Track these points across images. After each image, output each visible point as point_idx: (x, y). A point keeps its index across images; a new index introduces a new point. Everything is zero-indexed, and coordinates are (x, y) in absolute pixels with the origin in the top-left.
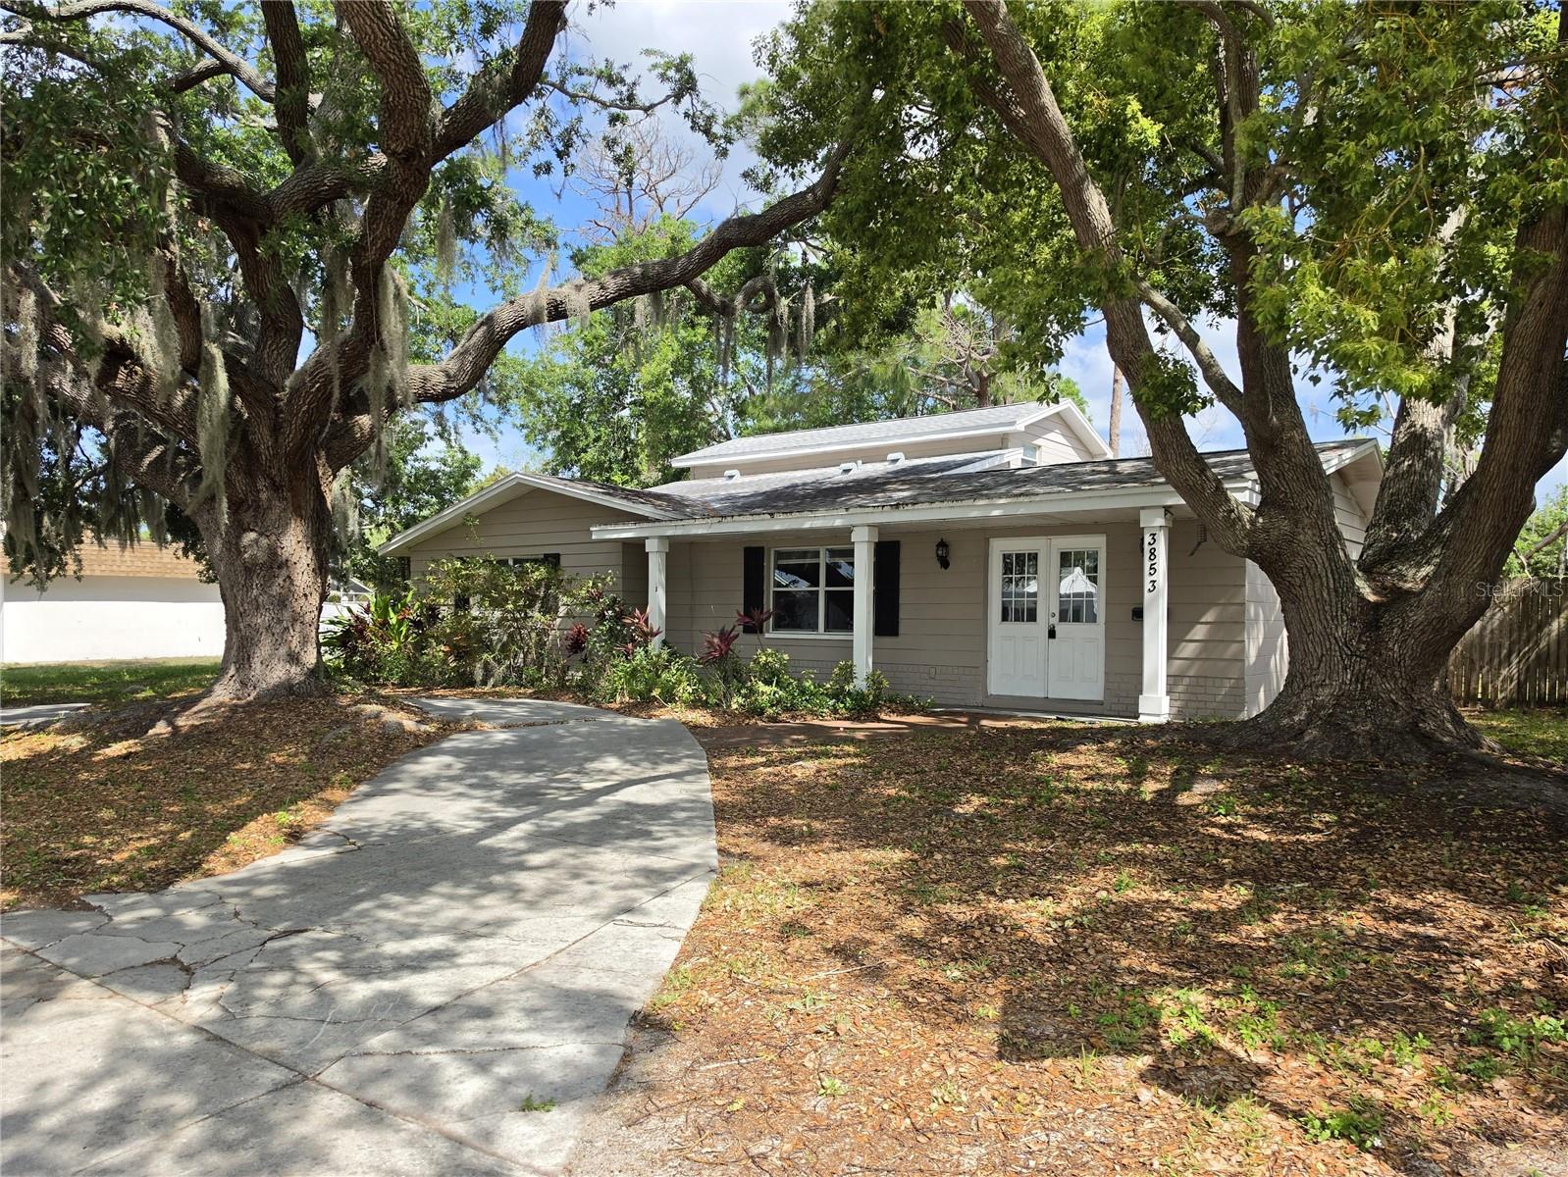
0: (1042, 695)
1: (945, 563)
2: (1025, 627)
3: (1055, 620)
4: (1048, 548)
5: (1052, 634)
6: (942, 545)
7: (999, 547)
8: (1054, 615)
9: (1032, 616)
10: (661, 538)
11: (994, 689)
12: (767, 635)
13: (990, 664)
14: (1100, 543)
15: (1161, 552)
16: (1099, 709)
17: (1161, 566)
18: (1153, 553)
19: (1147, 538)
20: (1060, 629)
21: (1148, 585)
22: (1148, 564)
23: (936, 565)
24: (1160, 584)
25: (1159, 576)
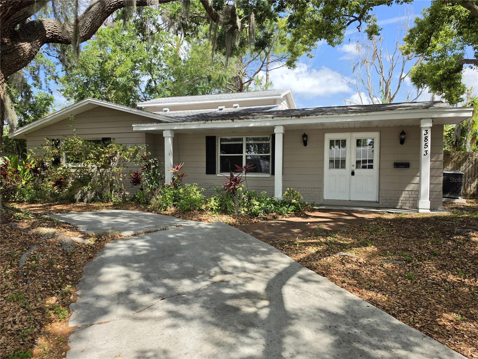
0: (348, 199)
1: (305, 144)
2: (340, 171)
3: (354, 168)
4: (351, 138)
5: (353, 173)
6: (305, 136)
7: (328, 137)
8: (353, 166)
9: (343, 167)
10: (171, 130)
11: (325, 197)
12: (218, 175)
13: (325, 187)
14: (376, 135)
15: (429, 139)
16: (377, 205)
17: (429, 144)
18: (426, 138)
19: (424, 132)
20: (357, 171)
21: (423, 153)
22: (423, 143)
23: (302, 144)
24: (429, 152)
25: (429, 149)
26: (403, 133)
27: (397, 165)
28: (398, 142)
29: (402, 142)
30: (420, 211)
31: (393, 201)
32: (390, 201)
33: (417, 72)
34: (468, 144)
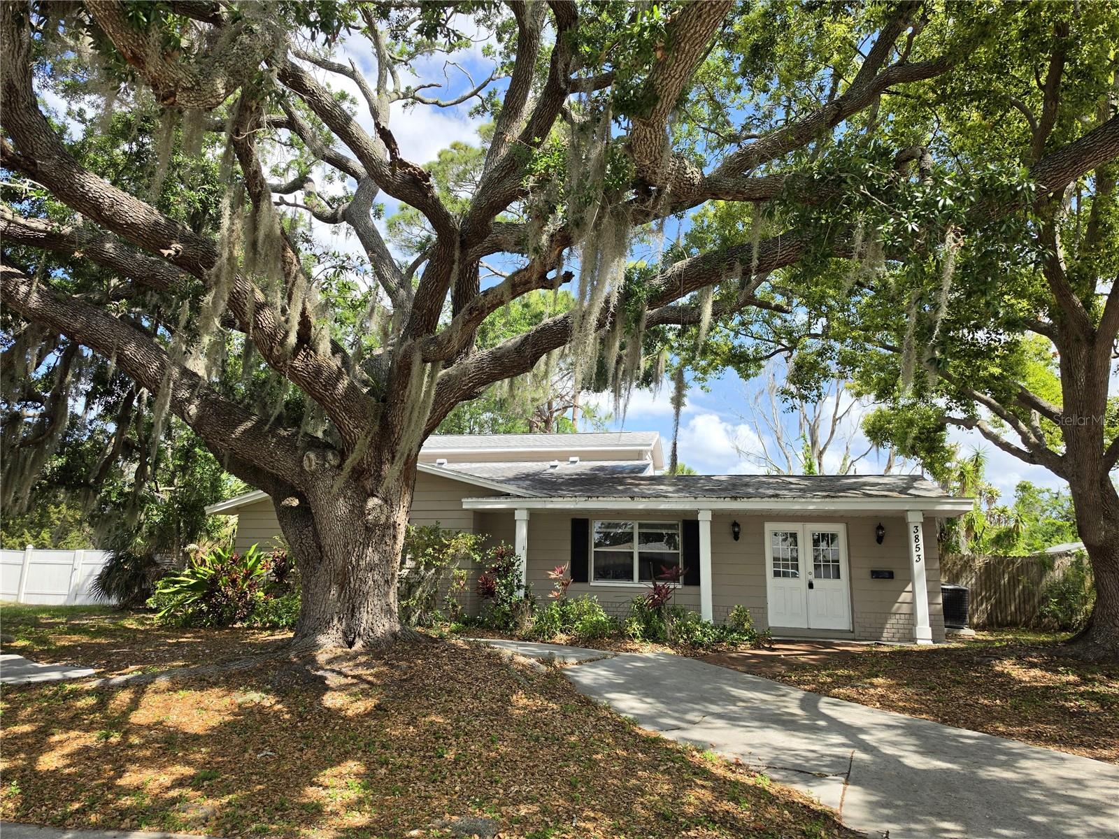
0: (805, 626)
1: (736, 536)
2: (791, 581)
3: (812, 577)
4: (806, 532)
5: (811, 586)
6: (735, 524)
7: (769, 527)
8: (810, 573)
9: (796, 575)
10: (526, 509)
11: (771, 624)
12: (591, 584)
13: (769, 606)
14: (839, 529)
15: (921, 538)
16: (851, 636)
17: (922, 546)
18: (917, 538)
19: (912, 529)
20: (815, 582)
21: (915, 558)
22: (914, 545)
23: (730, 538)
24: (922, 557)
25: (922, 552)
26: (880, 527)
27: (876, 574)
28: (874, 539)
29: (880, 540)
30: (919, 642)
31: (873, 630)
32: (870, 630)
33: (874, 423)
34: (962, 539)
